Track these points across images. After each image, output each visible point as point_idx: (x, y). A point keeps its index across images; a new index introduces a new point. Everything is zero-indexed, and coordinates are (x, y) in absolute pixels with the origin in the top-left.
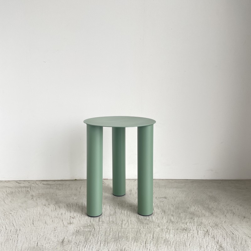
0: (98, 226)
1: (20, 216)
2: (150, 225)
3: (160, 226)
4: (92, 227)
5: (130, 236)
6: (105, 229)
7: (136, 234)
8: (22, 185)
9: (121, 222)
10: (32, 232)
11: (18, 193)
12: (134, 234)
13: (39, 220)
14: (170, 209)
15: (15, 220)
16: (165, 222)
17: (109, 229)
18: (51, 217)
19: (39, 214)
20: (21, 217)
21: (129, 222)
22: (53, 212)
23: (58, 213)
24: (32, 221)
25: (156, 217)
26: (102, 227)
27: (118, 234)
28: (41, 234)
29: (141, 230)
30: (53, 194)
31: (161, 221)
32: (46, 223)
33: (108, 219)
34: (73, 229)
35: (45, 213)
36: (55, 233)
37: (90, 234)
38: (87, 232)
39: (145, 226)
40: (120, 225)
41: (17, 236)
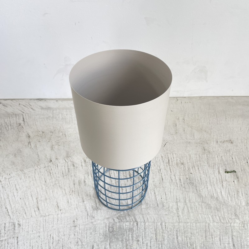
0: (141, 216)
1: (15, 189)
2: (222, 213)
3: (237, 213)
4: (133, 217)
5: (197, 241)
6: (154, 222)
7: (204, 236)
8: (9, 110)
9: (175, 204)
10: (39, 232)
11: (6, 128)
12: (202, 236)
13: (46, 199)
14: (244, 169)
15: (8, 198)
16: (244, 204)
17: (160, 223)
18: (64, 192)
19: (44, 182)
20: (17, 190)
21: (189, 204)
22: (65, 177)
23: (74, 181)
24: (35, 200)
25: (227, 192)
26: (148, 217)
27: (177, 238)
28: (55, 236)
29: (211, 224)
30: (59, 132)
31: (237, 200)
32: (58, 207)
33: (153, 197)
34: (102, 222)
35: (54, 180)
36: (76, 234)
37: (132, 237)
38: (126, 232)
39: (216, 216)
40: (175, 212)
41: (16, 241)
